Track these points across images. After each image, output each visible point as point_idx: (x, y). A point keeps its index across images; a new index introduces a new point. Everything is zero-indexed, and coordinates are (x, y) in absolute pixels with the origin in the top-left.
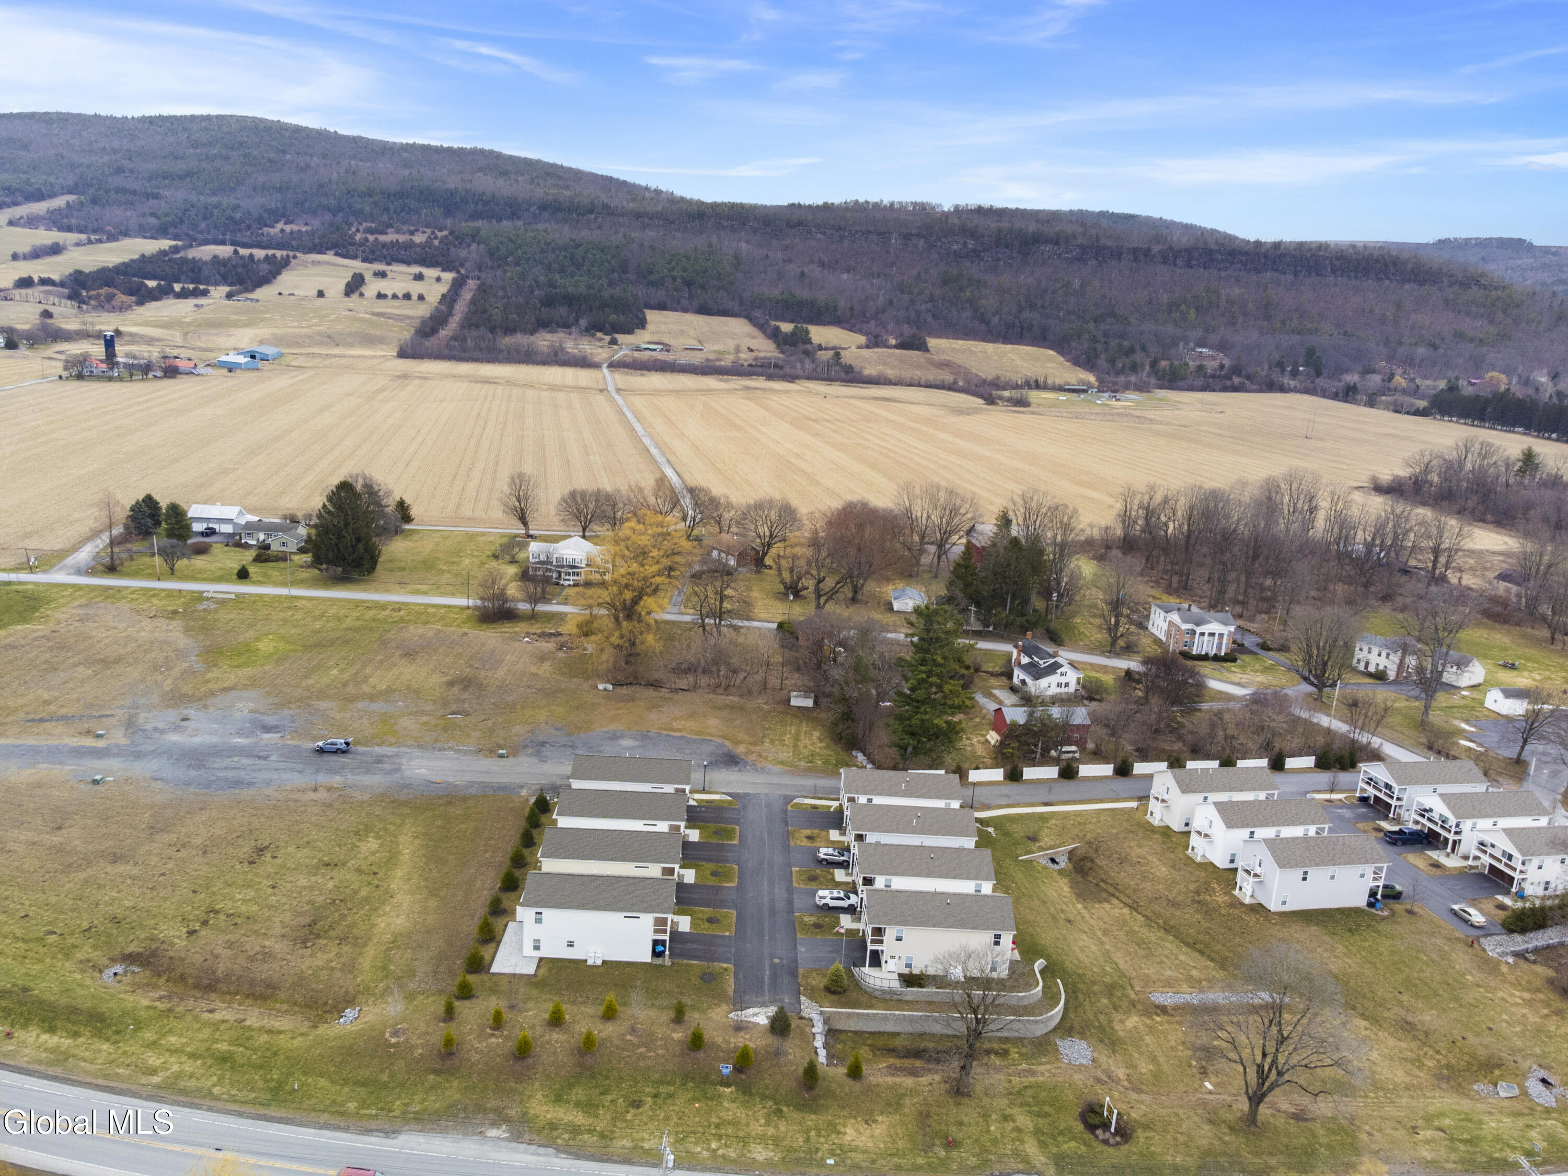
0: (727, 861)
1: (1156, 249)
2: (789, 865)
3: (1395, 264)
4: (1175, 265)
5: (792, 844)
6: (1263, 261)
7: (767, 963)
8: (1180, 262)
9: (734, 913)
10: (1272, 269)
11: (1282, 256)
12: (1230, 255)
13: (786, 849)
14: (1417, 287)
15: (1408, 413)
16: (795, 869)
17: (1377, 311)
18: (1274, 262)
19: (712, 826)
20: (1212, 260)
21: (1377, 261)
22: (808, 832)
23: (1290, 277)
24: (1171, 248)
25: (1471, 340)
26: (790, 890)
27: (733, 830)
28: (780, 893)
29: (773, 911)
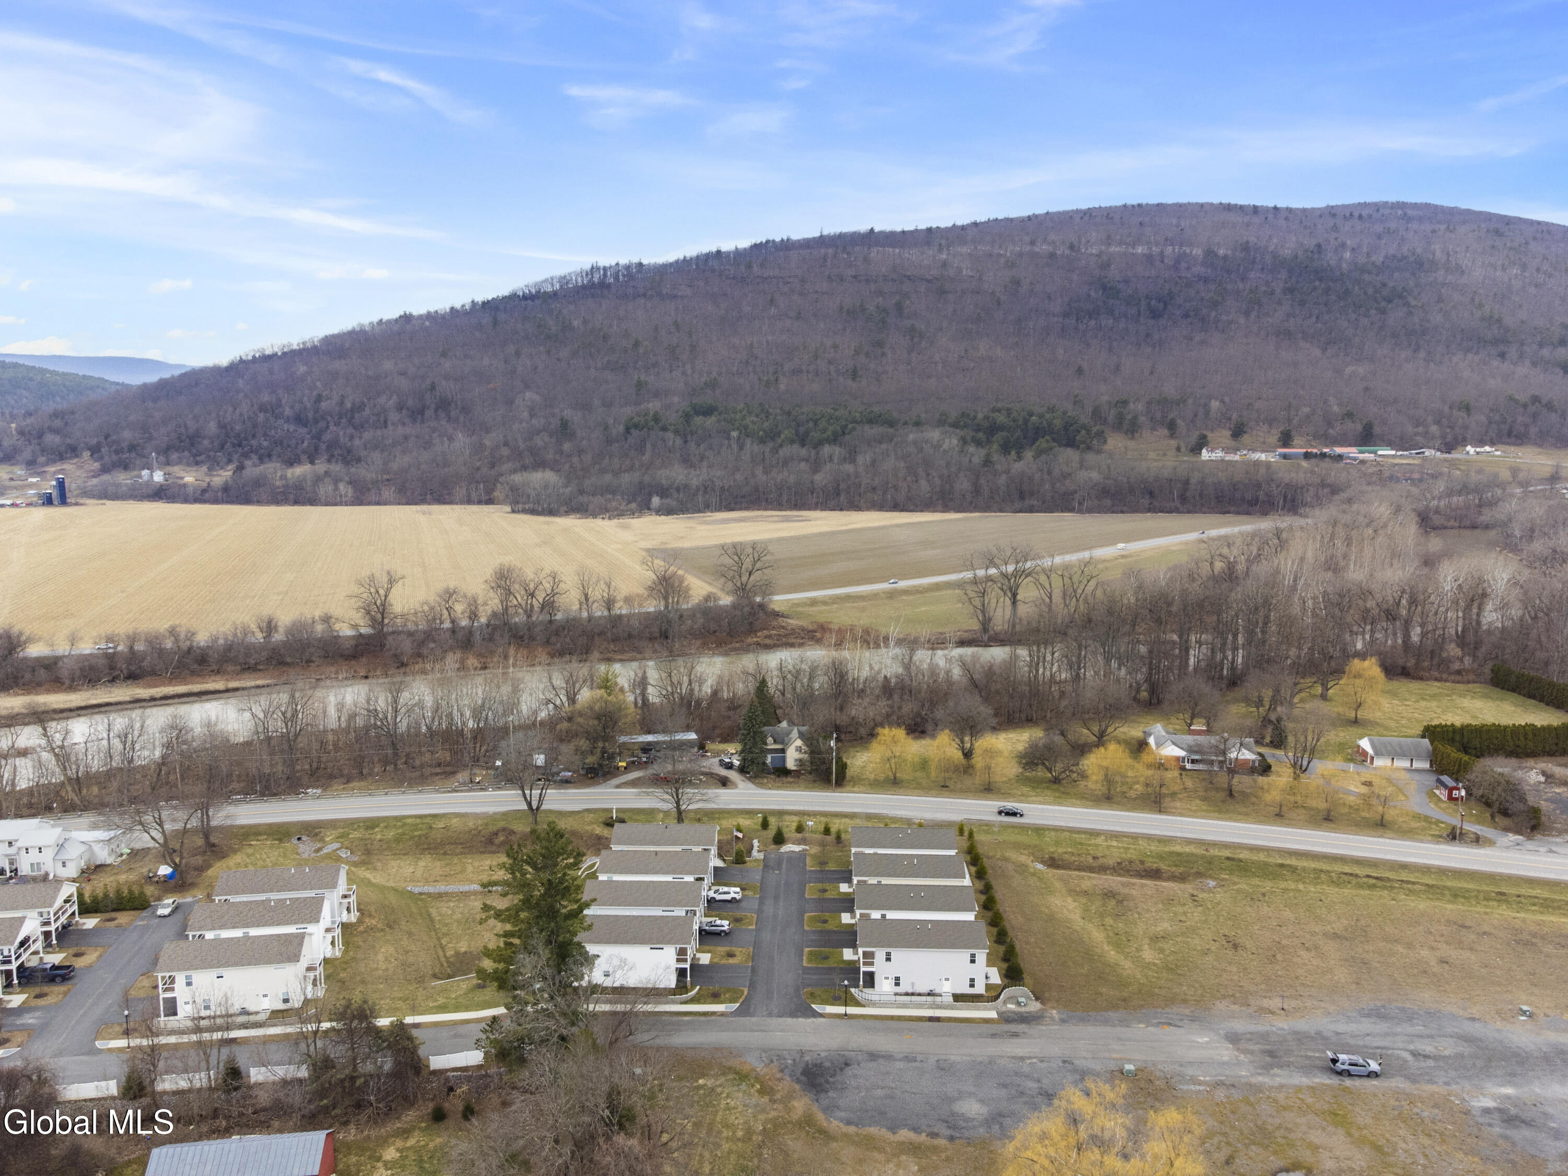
0: (814, 932)
2: (758, 930)
5: (751, 949)
7: (784, 870)
9: (807, 896)
13: (757, 945)
16: (753, 927)
19: (831, 963)
22: (731, 961)
26: (760, 911)
27: (810, 961)
28: (769, 909)
29: (776, 898)
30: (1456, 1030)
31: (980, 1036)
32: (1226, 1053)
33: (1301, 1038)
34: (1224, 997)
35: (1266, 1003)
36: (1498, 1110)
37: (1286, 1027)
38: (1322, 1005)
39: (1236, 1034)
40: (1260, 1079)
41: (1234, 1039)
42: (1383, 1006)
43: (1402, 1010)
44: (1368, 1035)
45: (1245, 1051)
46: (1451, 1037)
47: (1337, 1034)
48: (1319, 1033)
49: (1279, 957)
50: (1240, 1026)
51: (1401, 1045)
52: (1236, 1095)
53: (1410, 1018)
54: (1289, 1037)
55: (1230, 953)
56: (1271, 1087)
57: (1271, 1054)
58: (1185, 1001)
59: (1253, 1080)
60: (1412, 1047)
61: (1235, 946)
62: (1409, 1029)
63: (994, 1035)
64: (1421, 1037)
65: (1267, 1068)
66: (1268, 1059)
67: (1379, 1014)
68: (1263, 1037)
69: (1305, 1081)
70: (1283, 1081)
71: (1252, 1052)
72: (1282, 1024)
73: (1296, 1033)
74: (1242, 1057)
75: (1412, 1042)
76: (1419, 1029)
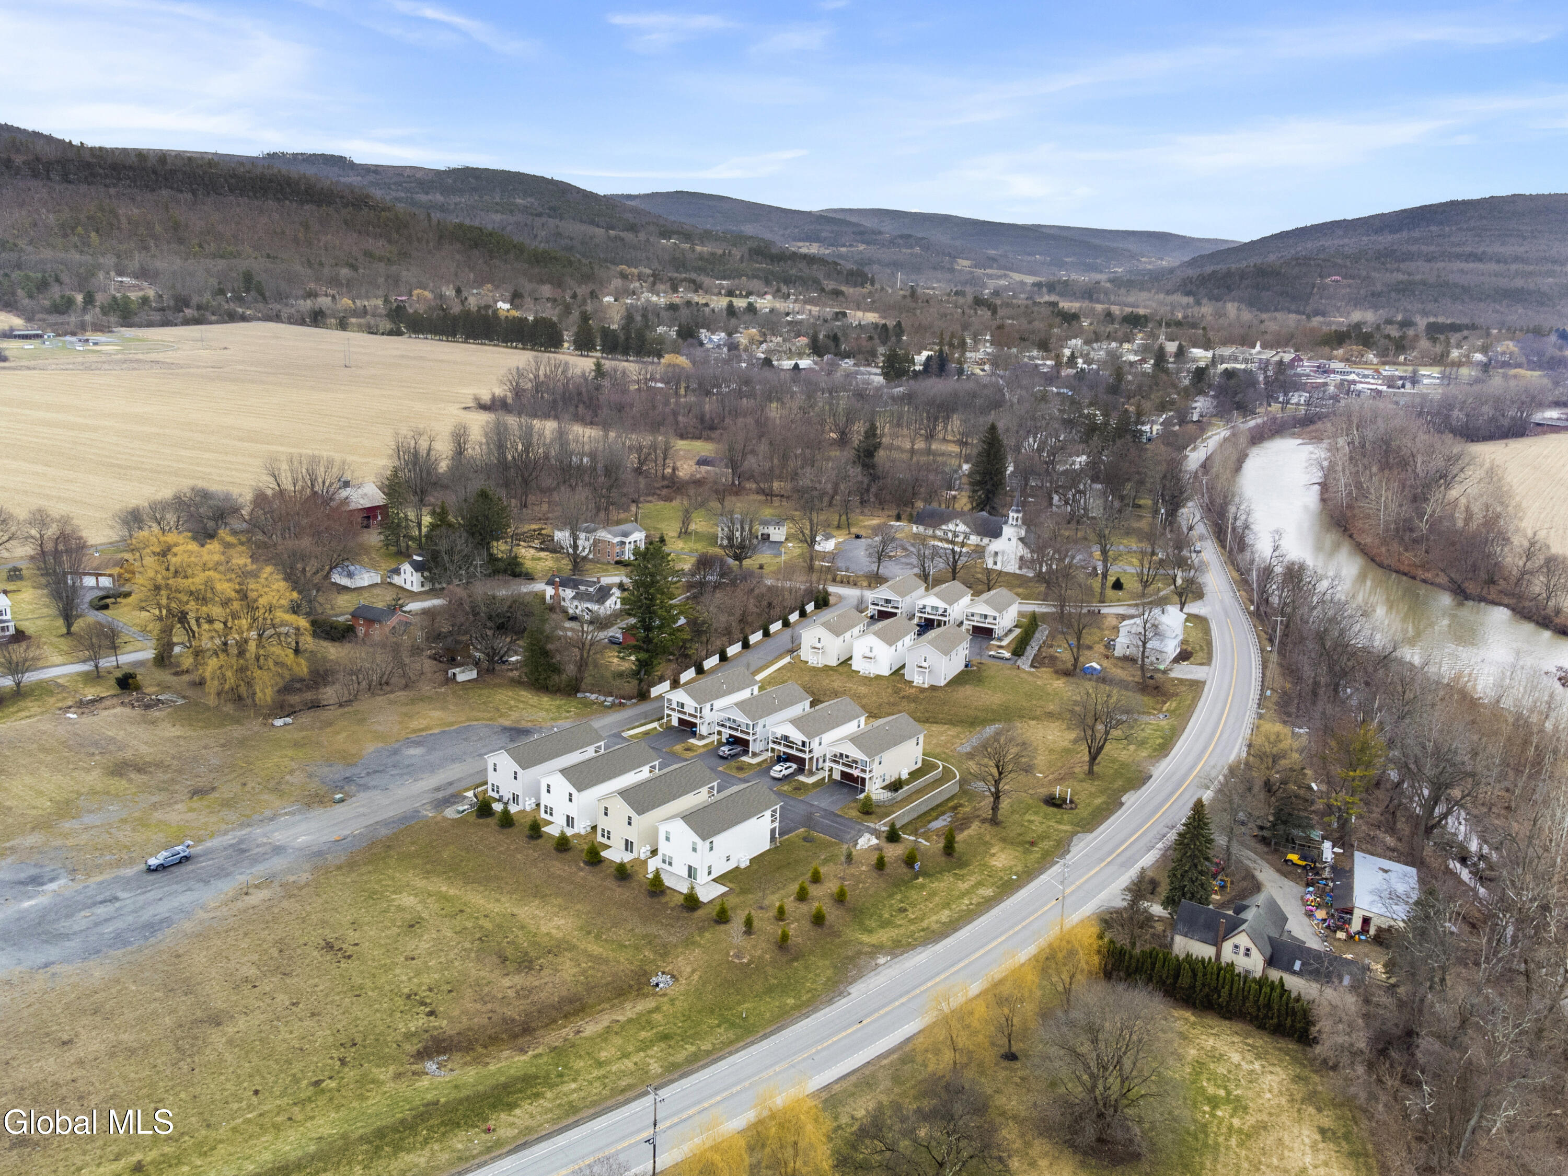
1: (18, 160)
3: (289, 185)
4: (49, 179)
5: (686, 758)
6: (153, 176)
8: (55, 176)
10: (166, 187)
11: (173, 172)
12: (114, 169)
14: (314, 207)
15: (383, 334)
17: (288, 232)
18: (166, 179)
20: (93, 175)
21: (271, 181)
22: (680, 747)
23: (189, 196)
24: (38, 159)
25: (380, 259)
30: (67, 944)
31: (459, 780)
32: (279, 837)
33: (221, 873)
34: (307, 884)
35: (264, 894)
36: (43, 884)
37: (238, 877)
38: (211, 915)
39: (278, 854)
40: (243, 832)
41: (278, 850)
42: (146, 938)
43: (126, 943)
44: (161, 899)
45: (265, 844)
46: (74, 934)
47: (190, 890)
48: (207, 882)
49: (274, 952)
50: (277, 864)
51: (128, 902)
52: (257, 817)
53: (119, 939)
54: (232, 869)
55: (331, 937)
56: (233, 829)
57: (243, 851)
58: (339, 868)
59: (249, 829)
60: (117, 905)
61: (329, 946)
62: (119, 924)
63: (451, 784)
64: (106, 920)
65: (241, 841)
66: (243, 846)
67: (152, 927)
68: (255, 860)
69: (209, 844)
70: (226, 837)
71: (258, 846)
72: (241, 878)
73: (228, 875)
74: (265, 840)
75: (117, 909)
76: (108, 929)
